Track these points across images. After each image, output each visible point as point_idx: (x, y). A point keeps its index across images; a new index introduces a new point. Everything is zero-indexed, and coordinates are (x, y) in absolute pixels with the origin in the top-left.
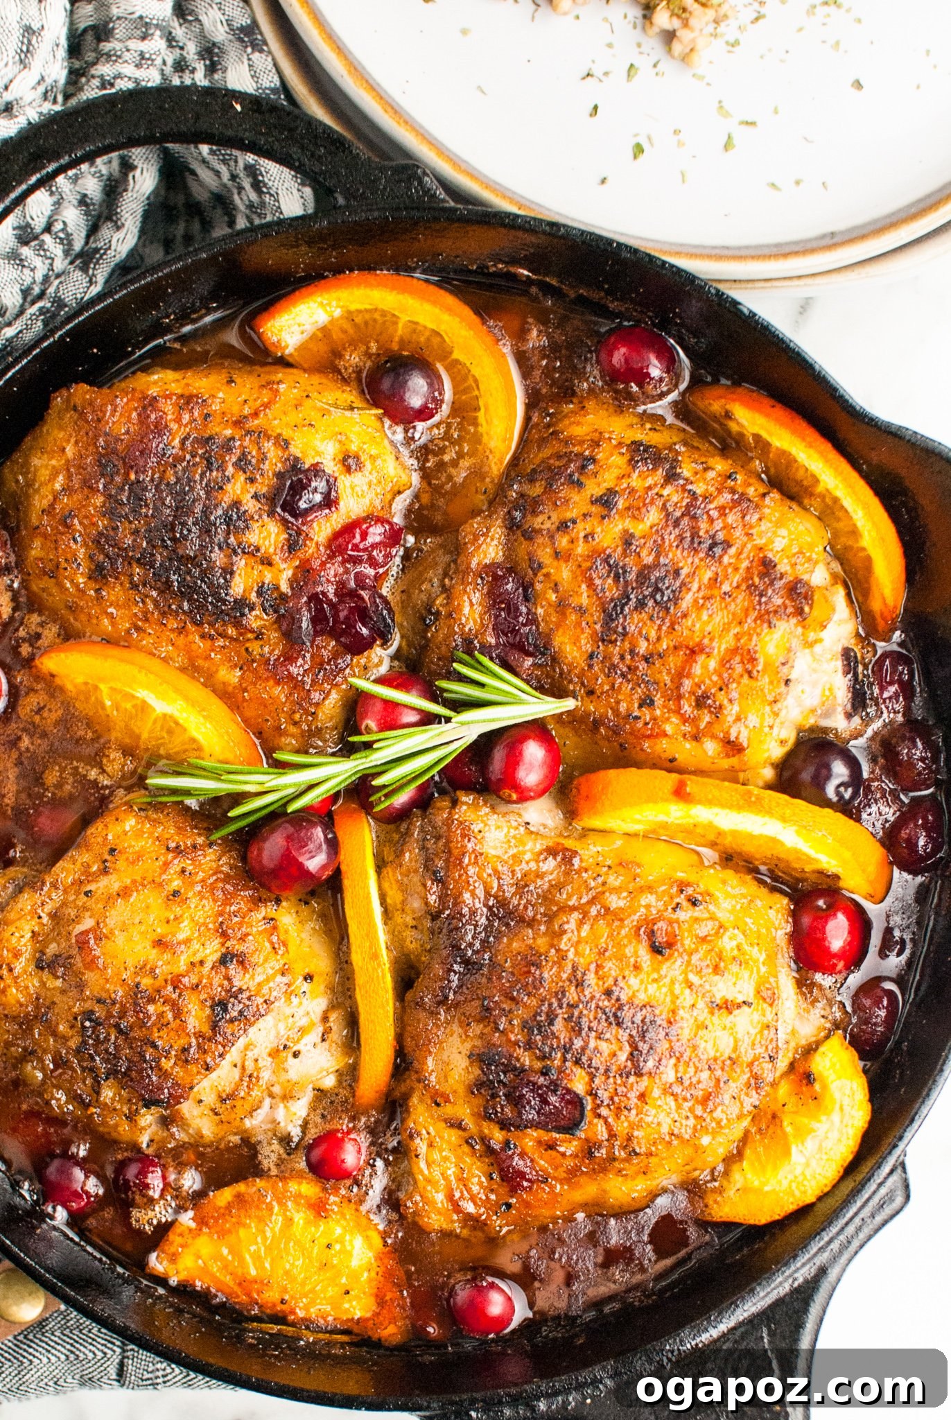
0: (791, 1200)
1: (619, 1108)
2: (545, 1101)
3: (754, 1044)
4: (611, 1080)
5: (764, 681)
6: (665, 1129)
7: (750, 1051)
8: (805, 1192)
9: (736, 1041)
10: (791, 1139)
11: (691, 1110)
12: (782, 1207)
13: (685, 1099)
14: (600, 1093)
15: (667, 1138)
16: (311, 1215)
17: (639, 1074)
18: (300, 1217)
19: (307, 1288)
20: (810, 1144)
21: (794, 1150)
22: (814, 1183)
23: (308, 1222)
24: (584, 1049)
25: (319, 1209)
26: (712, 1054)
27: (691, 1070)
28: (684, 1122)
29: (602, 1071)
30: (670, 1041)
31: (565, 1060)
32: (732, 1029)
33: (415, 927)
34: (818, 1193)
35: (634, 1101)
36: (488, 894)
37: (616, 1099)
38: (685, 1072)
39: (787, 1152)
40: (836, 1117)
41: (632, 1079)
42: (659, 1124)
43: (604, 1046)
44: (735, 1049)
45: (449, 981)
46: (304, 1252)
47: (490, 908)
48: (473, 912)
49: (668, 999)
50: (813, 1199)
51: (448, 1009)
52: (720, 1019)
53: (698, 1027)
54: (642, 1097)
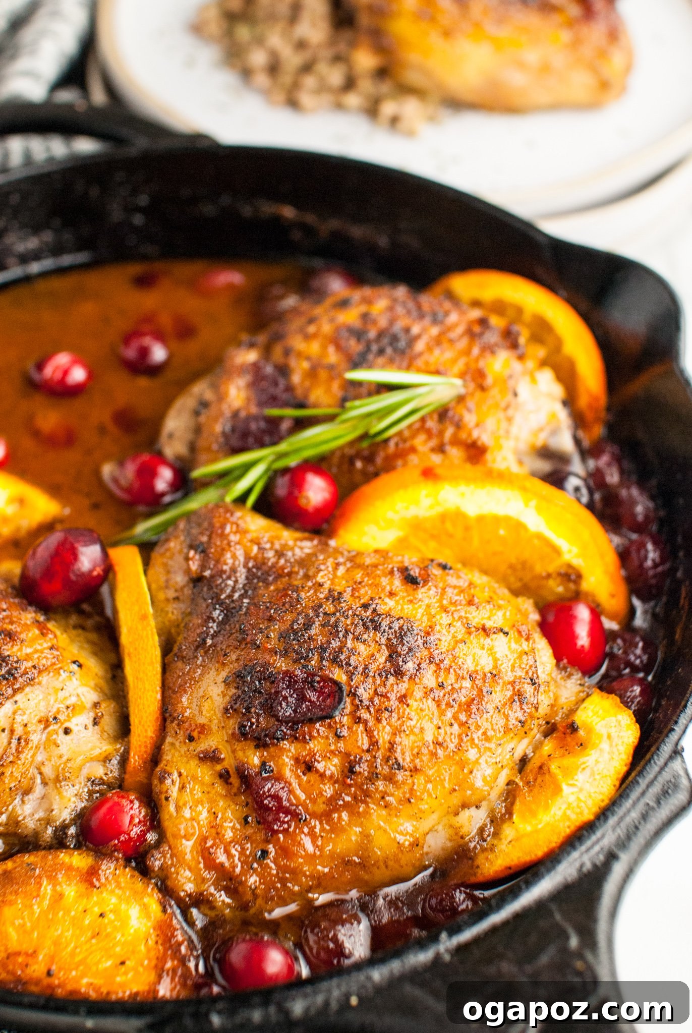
0: (567, 823)
1: (378, 711)
2: (302, 698)
3: (513, 666)
4: (370, 680)
5: (494, 392)
6: (429, 737)
7: (510, 673)
8: (581, 813)
9: (496, 660)
10: (560, 777)
11: (455, 717)
12: (559, 833)
13: (448, 705)
14: (360, 691)
15: (431, 747)
16: (82, 887)
17: (399, 673)
18: (71, 891)
19: (77, 959)
20: (581, 778)
21: (564, 787)
22: (590, 803)
23: (80, 896)
24: (341, 650)
25: (90, 877)
26: (472, 668)
27: (452, 678)
28: (448, 728)
29: (360, 669)
30: (429, 649)
31: (322, 659)
32: (491, 651)
33: (177, 599)
34: (595, 809)
35: (394, 703)
36: (248, 558)
37: (376, 701)
38: (446, 679)
39: (558, 790)
40: (605, 745)
41: (392, 680)
42: (422, 729)
43: (361, 648)
44: (495, 667)
45: (208, 628)
46: (76, 922)
47: (249, 570)
48: (234, 570)
49: (425, 619)
50: (591, 817)
51: (206, 652)
52: (476, 640)
53: (457, 642)
54: (403, 699)
